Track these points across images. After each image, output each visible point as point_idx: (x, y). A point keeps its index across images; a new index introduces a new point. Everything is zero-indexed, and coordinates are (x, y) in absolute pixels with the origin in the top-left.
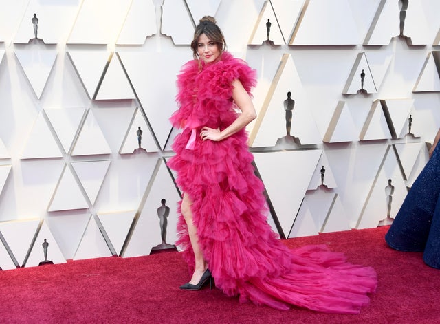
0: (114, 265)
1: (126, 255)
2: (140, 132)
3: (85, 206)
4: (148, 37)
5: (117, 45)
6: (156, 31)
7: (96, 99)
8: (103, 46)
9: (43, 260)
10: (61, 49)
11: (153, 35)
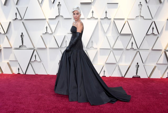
0: (122, 79)
1: (126, 77)
2: (132, 43)
3: (115, 62)
4: (136, 17)
5: (127, 19)
6: (139, 15)
7: (121, 33)
8: (123, 19)
9: (103, 75)
10: (112, 20)
11: (138, 16)
